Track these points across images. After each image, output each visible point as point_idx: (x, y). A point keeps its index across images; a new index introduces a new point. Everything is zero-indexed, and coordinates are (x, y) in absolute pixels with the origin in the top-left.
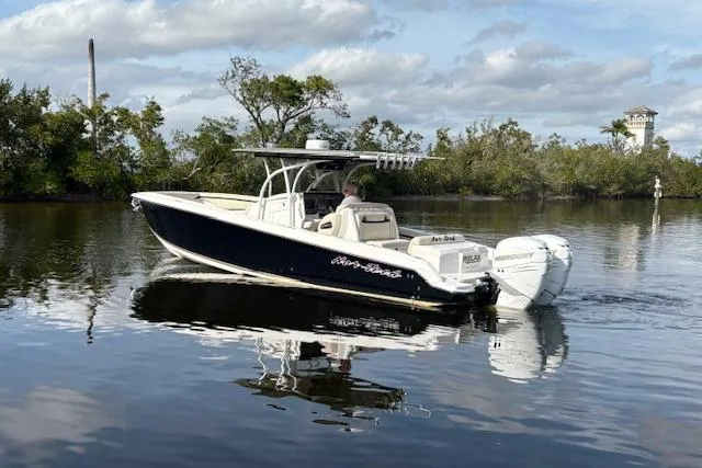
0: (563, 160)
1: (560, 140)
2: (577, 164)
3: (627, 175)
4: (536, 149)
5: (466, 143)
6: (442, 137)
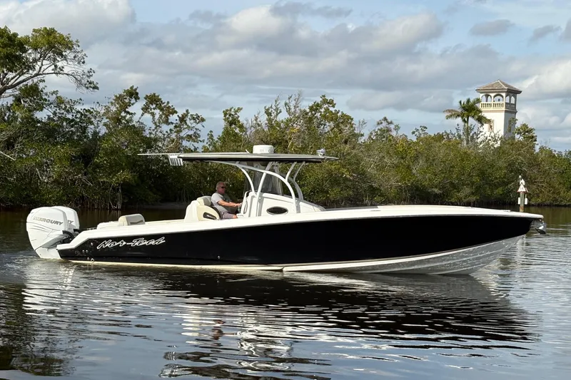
0: (397, 153)
1: (392, 127)
2: (416, 158)
3: (482, 174)
4: (361, 140)
5: (266, 129)
6: (232, 120)
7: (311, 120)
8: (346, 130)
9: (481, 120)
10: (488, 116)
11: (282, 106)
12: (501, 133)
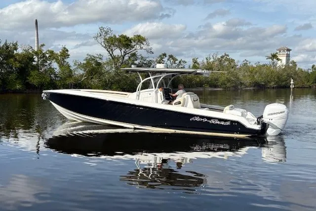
1: (248, 62)
2: (256, 73)
3: (278, 78)
4: (237, 67)
5: (206, 64)
6: (195, 62)
7: (221, 61)
8: (232, 64)
9: (278, 59)
10: (280, 58)
11: (211, 57)
12: (285, 64)
